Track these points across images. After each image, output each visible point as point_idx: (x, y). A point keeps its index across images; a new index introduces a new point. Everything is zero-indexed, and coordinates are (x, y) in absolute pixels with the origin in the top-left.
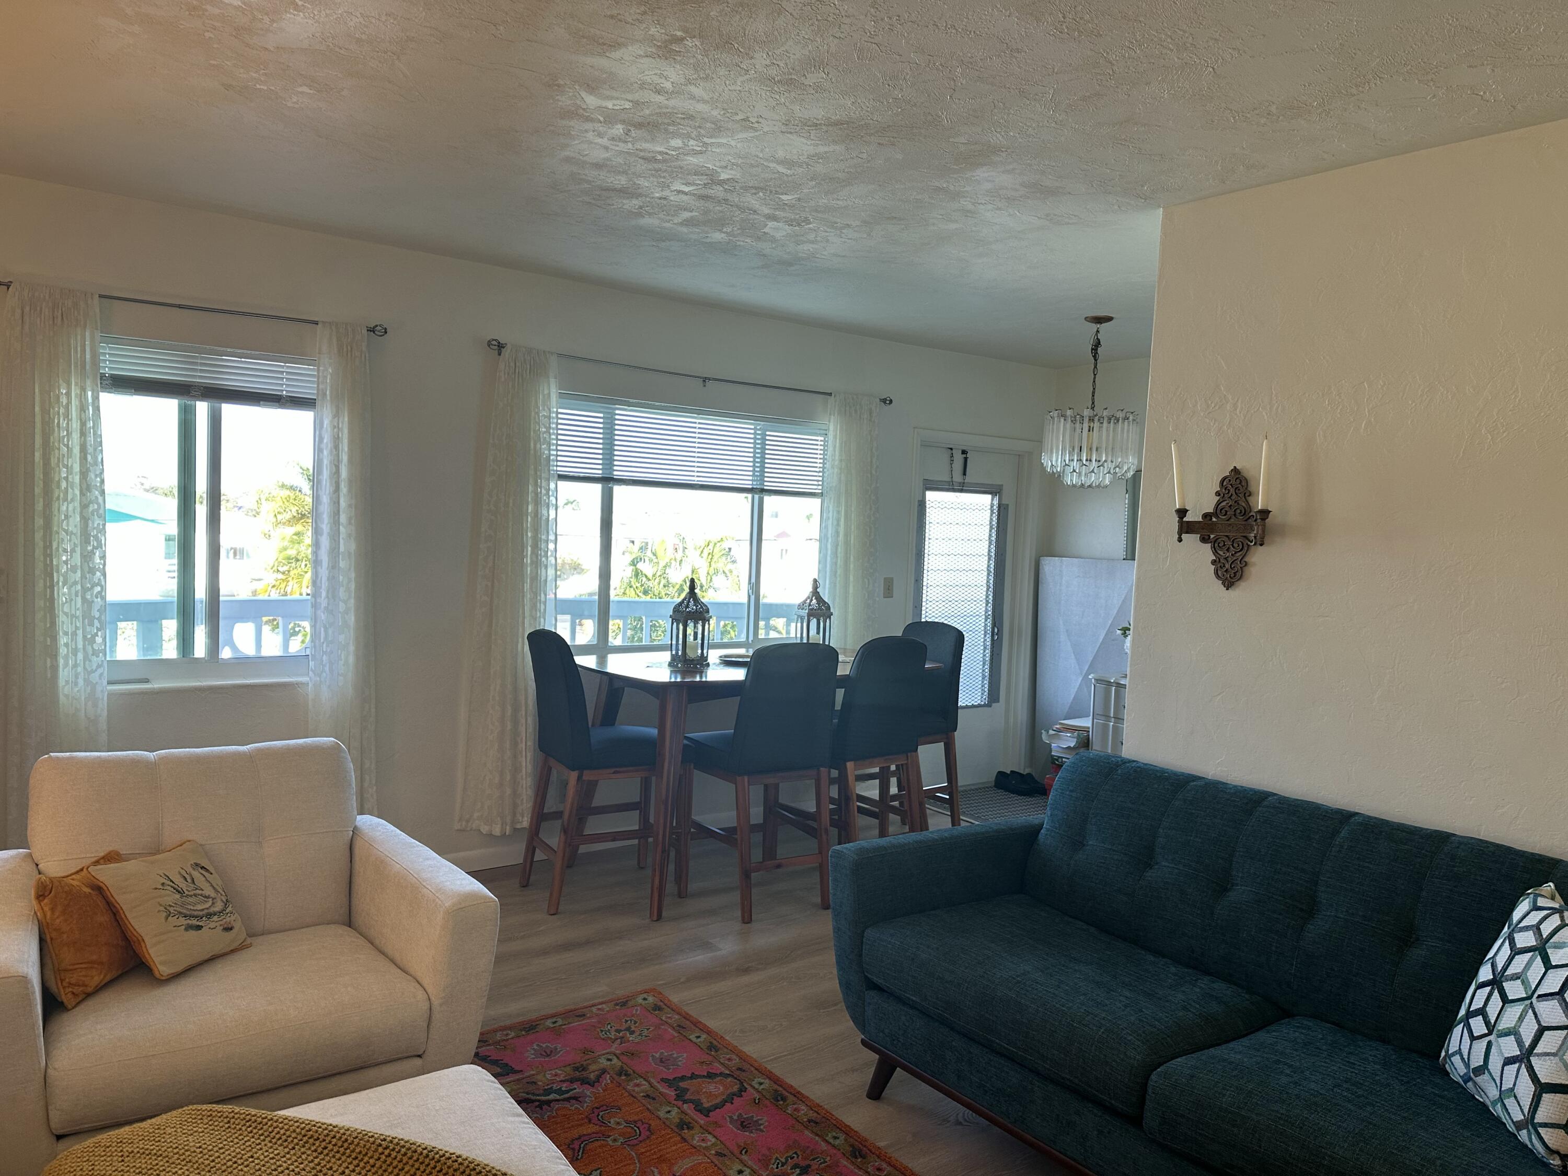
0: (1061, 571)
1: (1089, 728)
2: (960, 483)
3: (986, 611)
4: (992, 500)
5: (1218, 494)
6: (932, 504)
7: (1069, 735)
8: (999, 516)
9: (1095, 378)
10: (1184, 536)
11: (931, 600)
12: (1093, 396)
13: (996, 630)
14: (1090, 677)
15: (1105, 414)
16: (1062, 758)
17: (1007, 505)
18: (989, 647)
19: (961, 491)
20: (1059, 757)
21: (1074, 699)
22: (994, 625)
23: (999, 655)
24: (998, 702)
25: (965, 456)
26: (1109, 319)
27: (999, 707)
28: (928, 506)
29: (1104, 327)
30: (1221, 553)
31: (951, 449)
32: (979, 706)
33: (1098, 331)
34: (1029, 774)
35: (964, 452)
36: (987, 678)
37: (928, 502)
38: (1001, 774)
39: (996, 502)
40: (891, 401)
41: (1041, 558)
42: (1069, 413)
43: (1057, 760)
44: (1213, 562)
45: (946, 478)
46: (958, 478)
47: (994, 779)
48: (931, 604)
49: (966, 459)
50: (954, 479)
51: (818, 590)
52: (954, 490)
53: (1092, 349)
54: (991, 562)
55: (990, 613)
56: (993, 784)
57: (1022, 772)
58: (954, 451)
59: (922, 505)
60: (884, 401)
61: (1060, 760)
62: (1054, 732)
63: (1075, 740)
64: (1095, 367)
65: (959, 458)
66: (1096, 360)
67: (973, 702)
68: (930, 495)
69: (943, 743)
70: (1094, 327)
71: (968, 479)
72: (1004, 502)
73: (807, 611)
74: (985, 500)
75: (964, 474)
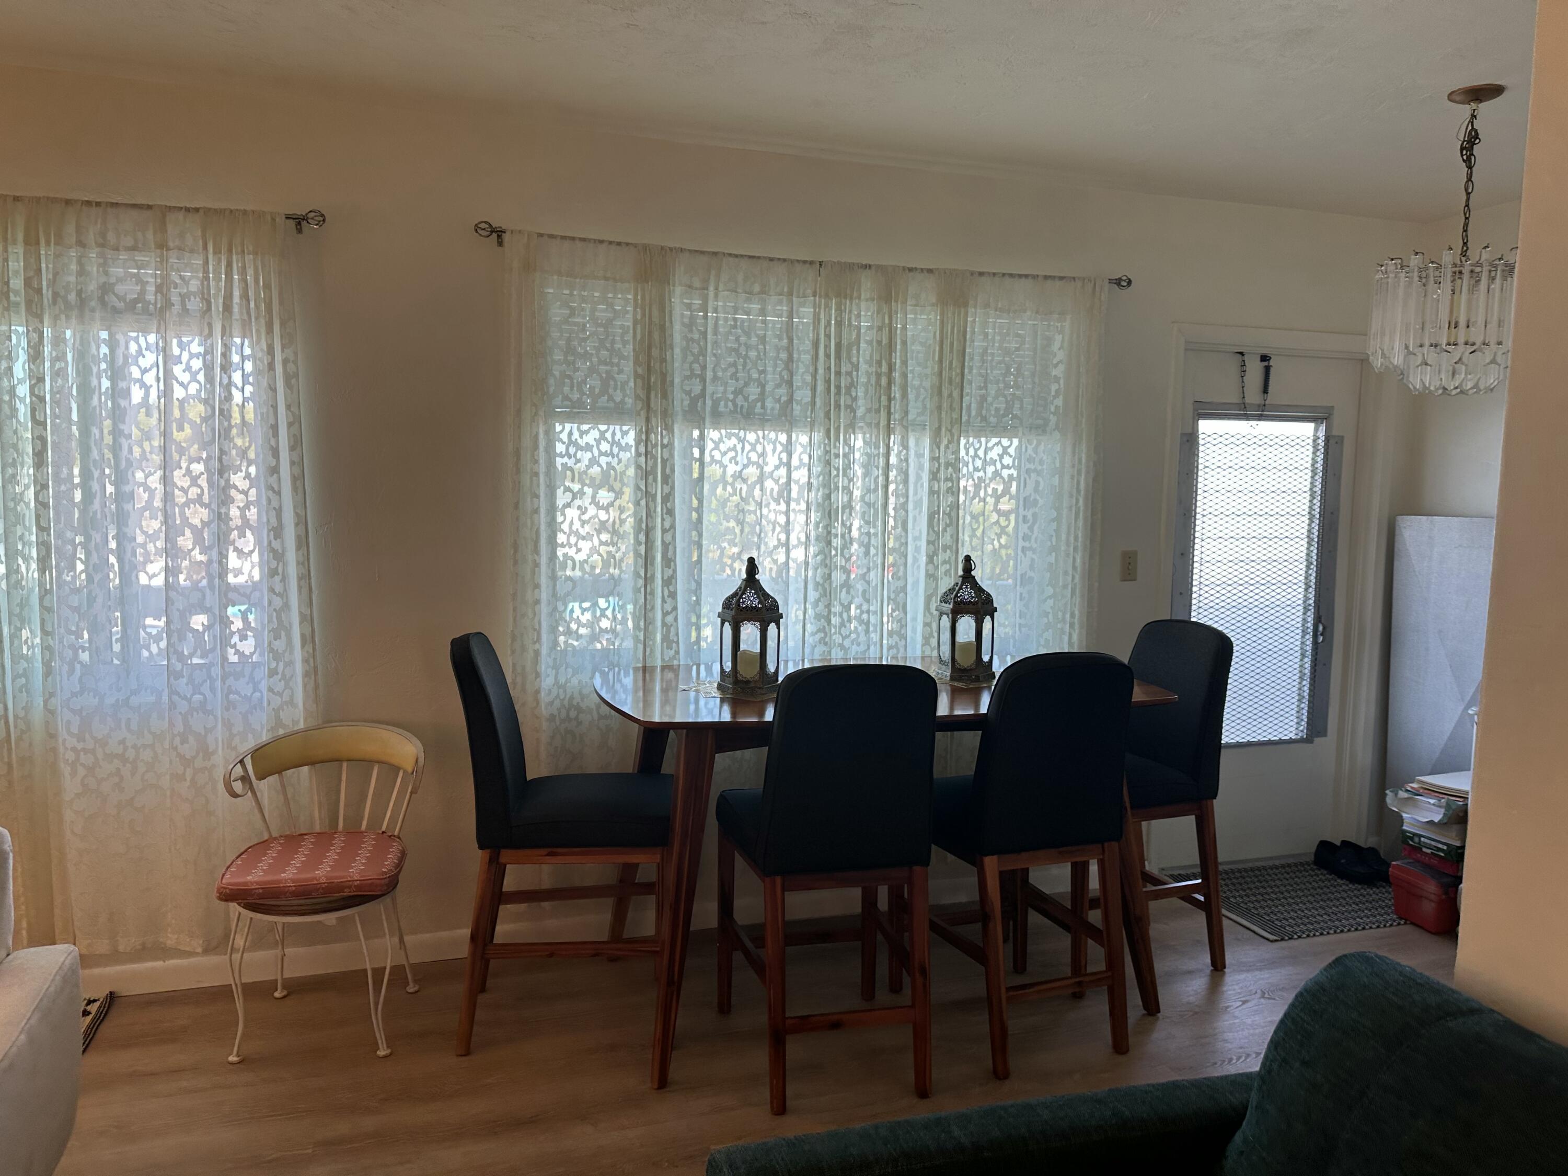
0: (1430, 537)
1: (1467, 793)
2: (1259, 406)
3: (1306, 599)
4: (1316, 430)
6: (1208, 439)
7: (1432, 801)
8: (1326, 454)
9: (1468, 199)
11: (1207, 583)
12: (1465, 231)
13: (1321, 628)
14: (1470, 712)
15: (1484, 257)
16: (1420, 836)
17: (1342, 437)
18: (1309, 653)
19: (1260, 418)
20: (1415, 834)
21: (1450, 739)
22: (1318, 620)
23: (1327, 664)
24: (1325, 735)
25: (1266, 363)
26: (1494, 91)
27: (1325, 744)
28: (1201, 442)
29: (1485, 108)
31: (1242, 354)
32: (1291, 741)
33: (1474, 116)
34: (1373, 851)
35: (1264, 358)
36: (1306, 701)
37: (1201, 436)
38: (1324, 846)
39: (1321, 433)
40: (1130, 282)
41: (1399, 518)
42: (1415, 261)
43: (1412, 838)
45: (1234, 398)
46: (1253, 396)
48: (1207, 589)
49: (1267, 369)
50: (1247, 400)
51: (973, 573)
52: (1247, 417)
53: (1462, 149)
54: (1313, 525)
55: (1311, 602)
57: (1362, 843)
58: (1246, 358)
59: (1190, 441)
60: (1118, 282)
61: (1416, 840)
62: (1406, 795)
63: (1443, 811)
64: (1469, 179)
65: (1255, 369)
66: (1470, 167)
67: (1280, 736)
68: (1205, 426)
69: (1193, 817)
70: (1465, 110)
71: (1271, 399)
72: (1335, 432)
73: (951, 606)
74: (1306, 429)
75: (1265, 390)
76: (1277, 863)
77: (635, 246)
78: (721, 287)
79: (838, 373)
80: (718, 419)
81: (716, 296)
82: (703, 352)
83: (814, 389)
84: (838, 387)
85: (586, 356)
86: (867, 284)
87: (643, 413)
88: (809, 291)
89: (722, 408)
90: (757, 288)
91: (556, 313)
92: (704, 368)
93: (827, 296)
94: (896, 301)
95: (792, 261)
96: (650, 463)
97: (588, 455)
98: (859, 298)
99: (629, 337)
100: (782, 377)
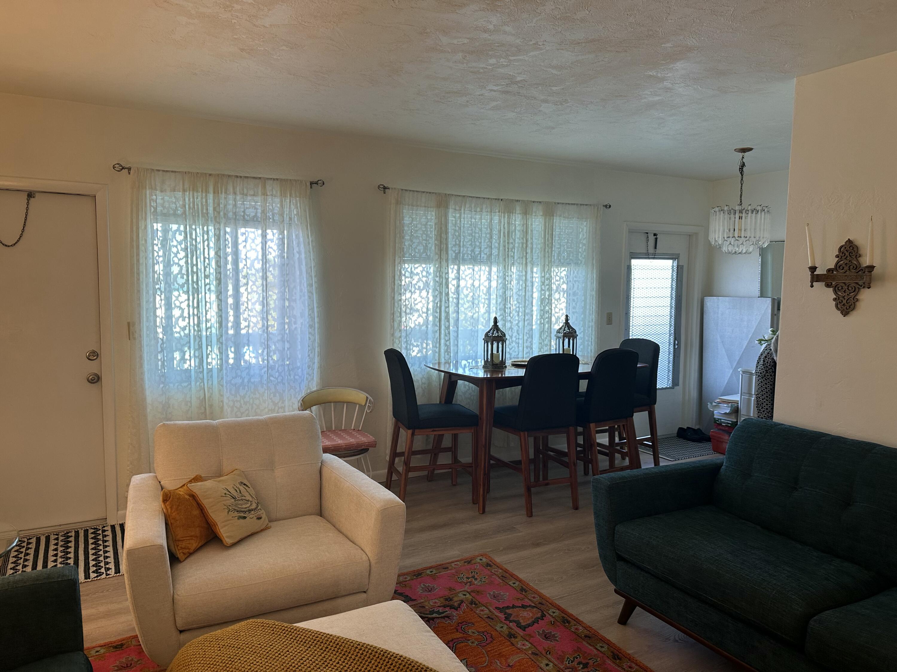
0: (718, 305)
1: (738, 401)
2: (653, 254)
3: (670, 331)
4: (673, 263)
5: (837, 256)
6: (635, 267)
7: (725, 405)
8: (677, 272)
9: (742, 186)
10: (814, 284)
11: (635, 325)
12: (741, 197)
13: (676, 342)
14: (739, 370)
15: (749, 208)
16: (721, 419)
17: (683, 266)
18: (672, 353)
19: (654, 258)
20: (719, 419)
21: (727, 383)
22: (675, 339)
23: (679, 357)
24: (678, 386)
25: (656, 237)
26: (750, 149)
27: (679, 388)
28: (632, 268)
29: (747, 154)
30: (840, 293)
31: (647, 233)
32: (666, 388)
33: (743, 157)
34: (699, 429)
35: (655, 235)
36: (671, 372)
37: (632, 266)
38: (681, 429)
39: (675, 264)
40: (610, 206)
41: (705, 298)
42: (726, 208)
43: (718, 421)
44: (835, 300)
45: (644, 251)
46: (651, 250)
47: (676, 432)
48: (635, 327)
49: (656, 239)
50: (649, 252)
51: (569, 321)
52: (649, 258)
53: (740, 169)
54: (673, 301)
55: (672, 332)
56: (676, 435)
57: (694, 427)
58: (649, 235)
59: (629, 268)
60: (606, 206)
61: (720, 421)
62: (715, 404)
63: (730, 408)
64: (742, 179)
65: (652, 238)
66: (742, 175)
67: (662, 386)
68: (634, 262)
69: (647, 412)
70: (741, 155)
71: (658, 251)
72: (680, 264)
73: (562, 334)
74: (669, 263)
75: (656, 248)
76: (663, 437)
77: (436, 193)
78: (466, 209)
79: (508, 243)
80: (465, 261)
81: (464, 213)
82: (459, 235)
83: (499, 249)
84: (508, 249)
85: (417, 237)
86: (518, 209)
87: (439, 260)
88: (497, 211)
89: (465, 257)
90: (478, 209)
91: (407, 220)
92: (460, 242)
93: (504, 213)
94: (529, 214)
95: (491, 199)
96: (441, 280)
97: (418, 277)
98: (516, 213)
99: (433, 229)
100: (488, 245)
